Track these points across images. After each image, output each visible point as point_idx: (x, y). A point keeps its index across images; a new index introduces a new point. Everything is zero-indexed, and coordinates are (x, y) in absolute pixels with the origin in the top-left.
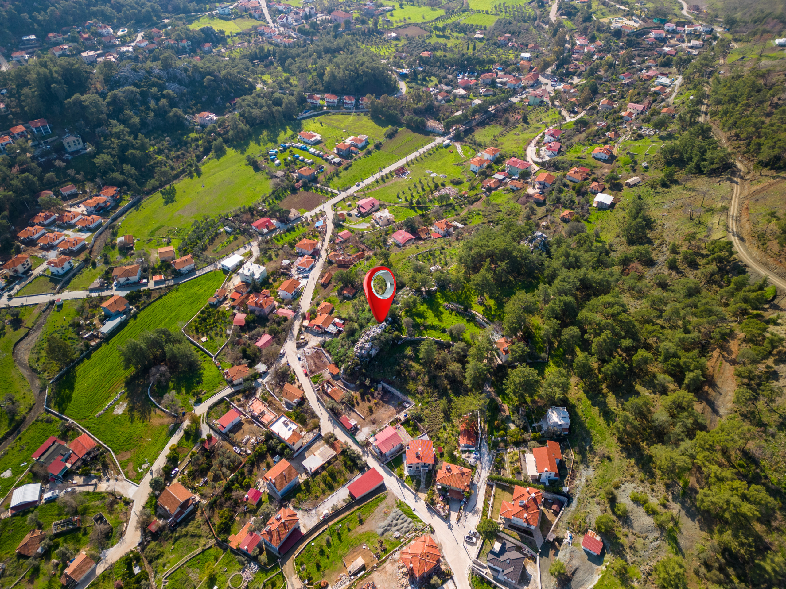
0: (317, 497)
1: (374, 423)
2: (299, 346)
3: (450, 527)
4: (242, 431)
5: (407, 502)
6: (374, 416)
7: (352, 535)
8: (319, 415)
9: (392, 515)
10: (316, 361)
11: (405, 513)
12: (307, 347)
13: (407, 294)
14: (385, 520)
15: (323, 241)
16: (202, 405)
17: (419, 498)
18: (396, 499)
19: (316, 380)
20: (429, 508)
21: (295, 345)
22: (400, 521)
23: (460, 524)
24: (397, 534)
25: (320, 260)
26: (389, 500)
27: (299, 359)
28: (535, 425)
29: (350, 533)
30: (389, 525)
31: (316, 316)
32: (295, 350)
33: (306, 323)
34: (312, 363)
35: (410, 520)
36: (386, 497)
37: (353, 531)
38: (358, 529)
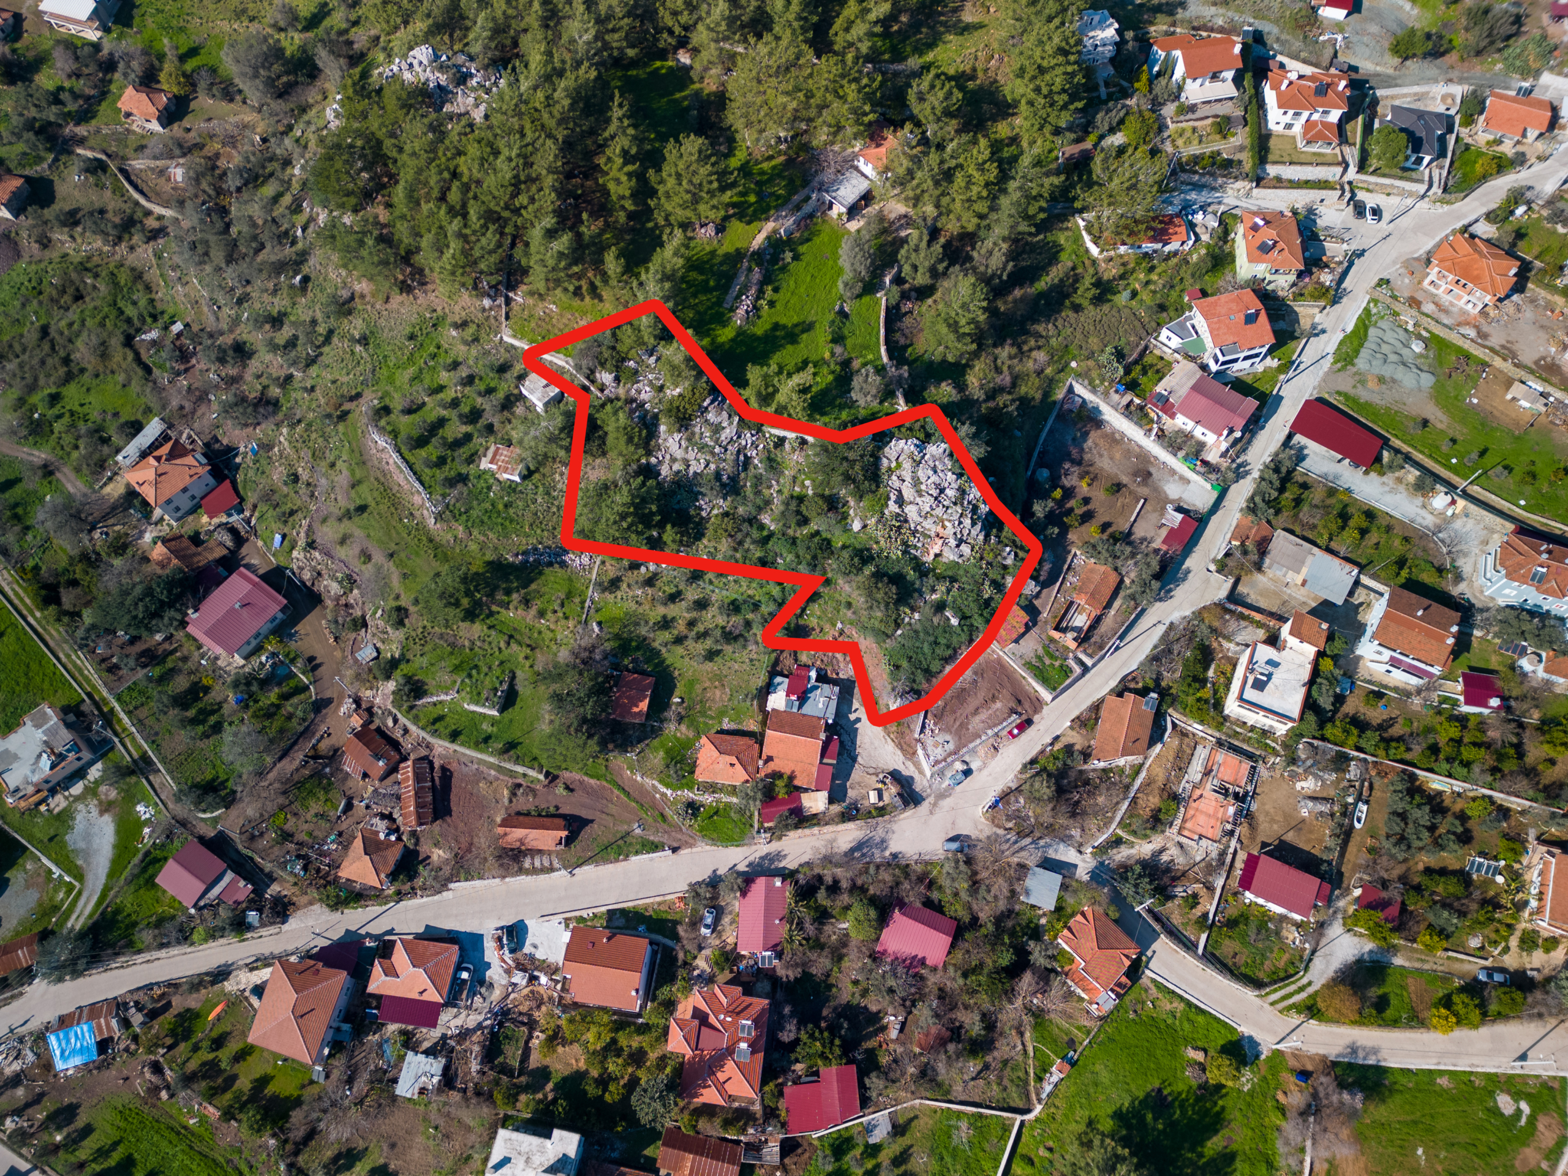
0: (1406, 539)
1: (1150, 474)
2: (910, 796)
3: (1361, 254)
4: (1290, 837)
5: (1332, 348)
6: (1125, 479)
7: (1459, 431)
8: (1161, 630)
9: (1378, 368)
10: (973, 702)
11: (1361, 345)
12: (908, 770)
13: (717, 429)
14: (1394, 381)
15: (222, 974)
16: (1245, 1029)
17: (1314, 326)
18: (1331, 372)
19: (1055, 675)
20: (1335, 301)
21: (909, 813)
22: (1385, 348)
23: (1346, 237)
24: (1417, 347)
25: (376, 928)
26: (1345, 383)
27: (967, 773)
28: (1103, 90)
29: (1459, 437)
30: (1404, 364)
31: (777, 775)
32: (925, 806)
33: (816, 802)
34: (984, 715)
35: (1372, 332)
36: (1339, 393)
37: (1451, 433)
38: (1439, 426)
